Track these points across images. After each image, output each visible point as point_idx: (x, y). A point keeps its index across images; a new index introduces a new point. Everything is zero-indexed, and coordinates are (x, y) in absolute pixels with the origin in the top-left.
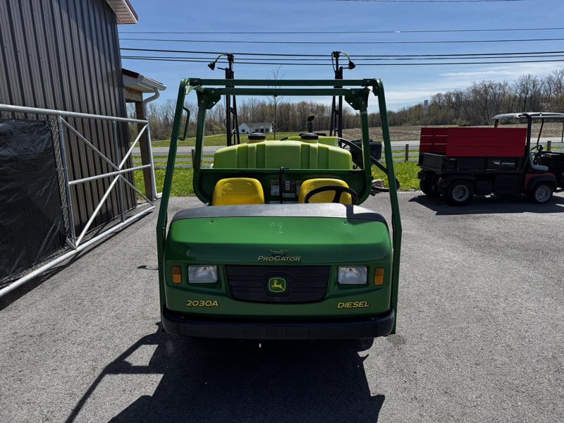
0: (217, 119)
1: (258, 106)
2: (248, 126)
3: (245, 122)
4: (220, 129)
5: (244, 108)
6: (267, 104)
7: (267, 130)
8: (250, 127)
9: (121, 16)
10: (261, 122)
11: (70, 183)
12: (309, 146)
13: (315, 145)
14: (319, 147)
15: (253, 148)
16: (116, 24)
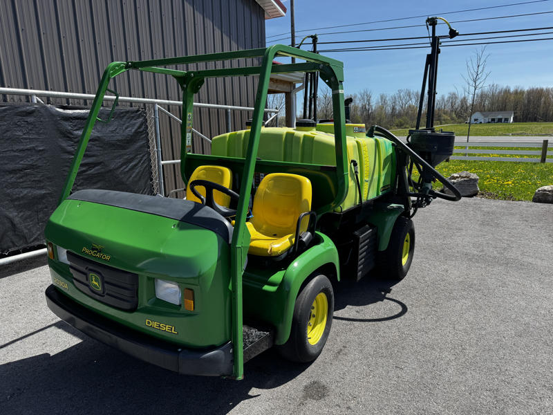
0: (448, 108)
1: (500, 93)
2: (484, 115)
3: (481, 111)
4: (449, 118)
5: (482, 95)
6: (512, 90)
7: (507, 120)
8: (485, 116)
9: (269, 11)
10: (501, 110)
11: (162, 162)
12: (293, 134)
13: (301, 134)
14: (305, 136)
15: (240, 135)
16: (264, 19)
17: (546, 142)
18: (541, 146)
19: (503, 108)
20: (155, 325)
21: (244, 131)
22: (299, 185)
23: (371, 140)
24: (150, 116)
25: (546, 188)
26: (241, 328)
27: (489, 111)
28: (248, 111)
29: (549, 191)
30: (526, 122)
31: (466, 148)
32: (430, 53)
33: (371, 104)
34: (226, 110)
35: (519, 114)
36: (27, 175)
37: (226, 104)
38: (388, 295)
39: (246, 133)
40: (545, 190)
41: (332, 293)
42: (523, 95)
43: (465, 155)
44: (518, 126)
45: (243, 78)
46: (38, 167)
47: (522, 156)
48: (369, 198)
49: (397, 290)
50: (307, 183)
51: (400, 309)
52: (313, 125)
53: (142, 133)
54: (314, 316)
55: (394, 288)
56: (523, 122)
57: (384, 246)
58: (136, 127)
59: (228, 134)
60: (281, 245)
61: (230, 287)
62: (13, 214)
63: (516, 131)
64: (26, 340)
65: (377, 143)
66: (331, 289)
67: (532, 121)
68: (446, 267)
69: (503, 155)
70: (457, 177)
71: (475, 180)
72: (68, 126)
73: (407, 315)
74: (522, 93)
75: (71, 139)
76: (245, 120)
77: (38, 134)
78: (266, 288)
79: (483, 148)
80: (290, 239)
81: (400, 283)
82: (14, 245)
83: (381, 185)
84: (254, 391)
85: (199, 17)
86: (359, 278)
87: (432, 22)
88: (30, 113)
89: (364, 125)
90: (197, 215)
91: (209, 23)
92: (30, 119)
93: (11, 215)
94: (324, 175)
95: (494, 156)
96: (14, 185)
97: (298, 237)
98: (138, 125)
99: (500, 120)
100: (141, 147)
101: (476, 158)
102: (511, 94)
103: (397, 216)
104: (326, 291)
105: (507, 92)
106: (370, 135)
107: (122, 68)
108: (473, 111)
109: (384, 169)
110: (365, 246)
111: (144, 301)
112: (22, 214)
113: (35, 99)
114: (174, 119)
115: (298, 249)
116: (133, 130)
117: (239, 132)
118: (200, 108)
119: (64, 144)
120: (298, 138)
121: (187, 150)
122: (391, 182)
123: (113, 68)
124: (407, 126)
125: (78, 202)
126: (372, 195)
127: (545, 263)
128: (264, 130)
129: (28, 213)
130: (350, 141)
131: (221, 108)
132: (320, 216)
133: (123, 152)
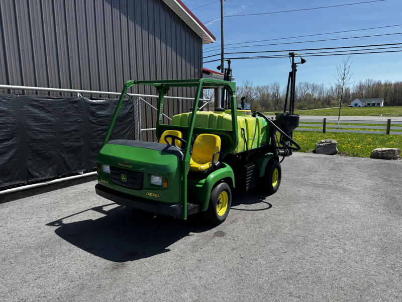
0: (336, 95)
1: (374, 85)
4: (336, 103)
5: (360, 87)
7: (379, 104)
8: (363, 102)
9: (205, 40)
10: (375, 97)
11: (142, 130)
12: (213, 115)
13: (217, 115)
14: (219, 116)
15: (187, 115)
16: (202, 44)
17: (389, 121)
18: (386, 123)
19: (376, 96)
20: (150, 194)
21: (188, 113)
22: (215, 139)
23: (254, 119)
24: (136, 104)
25: (378, 149)
26: (186, 204)
27: (366, 98)
28: (191, 100)
29: (380, 151)
30: (393, 106)
31: (337, 124)
32: (291, 71)
33: (279, 93)
34: (178, 100)
35: (388, 100)
36: (73, 135)
37: (178, 96)
38: (263, 201)
39: (190, 114)
40: (377, 151)
41: (230, 192)
42: (391, 87)
43: (337, 129)
44: (387, 109)
45: (189, 88)
46: (78, 131)
47: (376, 130)
48: (252, 148)
49: (269, 199)
50: (218, 138)
51: (268, 206)
52: (223, 111)
53: (131, 113)
54: (221, 203)
55: (268, 198)
56: (391, 106)
57: (262, 174)
58: (128, 110)
59: (180, 115)
60: (205, 166)
61: (182, 179)
62: (64, 155)
63: (385, 112)
64: (80, 214)
65: (257, 120)
66: (230, 190)
67: (398, 106)
68: (300, 189)
69: (363, 129)
70: (324, 142)
71: (335, 144)
72: (93, 109)
73: (271, 209)
74: (390, 85)
75: (94, 116)
76: (189, 107)
77: (79, 113)
78: (198, 186)
79: (352, 124)
80: (209, 164)
81: (272, 196)
82: (64, 172)
83: (260, 142)
84: (191, 233)
85: (163, 45)
86: (247, 190)
87: (292, 55)
88: (75, 102)
89: (250, 111)
90: (169, 149)
91: (169, 49)
92: (76, 105)
93: (64, 156)
94: (227, 135)
95: (357, 129)
96: (66, 140)
97: (213, 164)
98: (129, 108)
99: (374, 105)
100: (130, 121)
101: (345, 131)
102: (382, 86)
103: (269, 159)
104: (226, 190)
105: (379, 84)
106: (254, 116)
107: (132, 84)
108: (354, 98)
109: (261, 133)
110: (250, 173)
111: (146, 185)
112: (69, 155)
113: (79, 95)
114: (148, 105)
115: (213, 168)
116: (127, 111)
117: (186, 114)
118: (168, 99)
119: (91, 118)
120: (215, 117)
121: (160, 122)
122: (267, 140)
123: (129, 84)
124: (306, 108)
125: (113, 145)
126: (255, 146)
127: (358, 189)
128: (198, 112)
129: (72, 155)
130: (240, 119)
131: (175, 99)
132: (225, 155)
133: (121, 123)
